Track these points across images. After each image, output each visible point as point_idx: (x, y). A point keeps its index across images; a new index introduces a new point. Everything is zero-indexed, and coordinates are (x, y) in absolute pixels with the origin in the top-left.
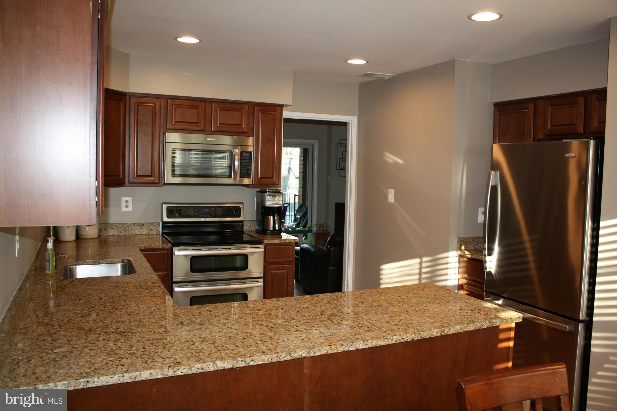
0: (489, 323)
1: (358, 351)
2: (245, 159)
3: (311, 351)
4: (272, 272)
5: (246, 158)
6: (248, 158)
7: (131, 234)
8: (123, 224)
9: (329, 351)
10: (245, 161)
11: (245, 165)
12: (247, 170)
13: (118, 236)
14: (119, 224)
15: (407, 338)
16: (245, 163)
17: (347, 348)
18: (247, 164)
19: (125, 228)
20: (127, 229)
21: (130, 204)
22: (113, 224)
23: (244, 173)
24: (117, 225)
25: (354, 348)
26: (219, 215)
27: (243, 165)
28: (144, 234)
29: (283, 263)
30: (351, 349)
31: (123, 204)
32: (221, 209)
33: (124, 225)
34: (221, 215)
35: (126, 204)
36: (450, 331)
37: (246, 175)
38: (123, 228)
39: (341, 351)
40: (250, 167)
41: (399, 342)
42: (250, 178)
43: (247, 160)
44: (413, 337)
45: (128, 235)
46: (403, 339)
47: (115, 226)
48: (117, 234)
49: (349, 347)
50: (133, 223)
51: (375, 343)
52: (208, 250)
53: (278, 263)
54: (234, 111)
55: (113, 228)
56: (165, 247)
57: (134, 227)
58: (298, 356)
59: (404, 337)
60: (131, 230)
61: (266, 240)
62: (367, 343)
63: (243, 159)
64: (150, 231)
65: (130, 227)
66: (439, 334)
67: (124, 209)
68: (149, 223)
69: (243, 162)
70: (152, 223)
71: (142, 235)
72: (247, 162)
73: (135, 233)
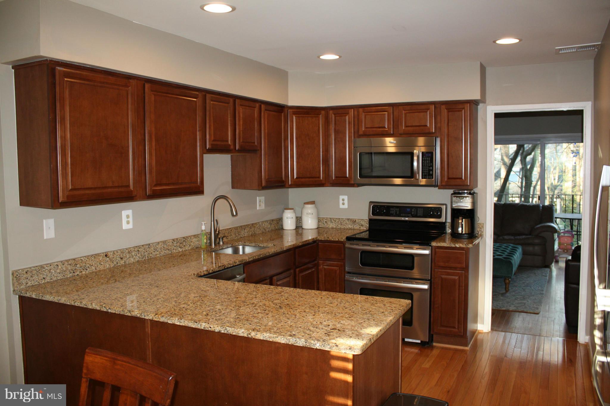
0: (306, 343)
1: (174, 325)
2: (426, 160)
3: (143, 314)
4: (443, 276)
5: (427, 158)
6: (429, 158)
7: (346, 228)
8: (339, 218)
9: (154, 318)
10: (426, 162)
11: (426, 166)
12: (428, 170)
13: (336, 228)
14: (337, 219)
15: (214, 329)
16: (426, 163)
17: (166, 320)
18: (428, 165)
19: (341, 223)
20: (343, 224)
21: (346, 202)
22: (332, 218)
23: (425, 174)
24: (335, 219)
25: (171, 321)
26: (420, 215)
27: (424, 166)
28: (356, 229)
29: (455, 269)
30: (169, 322)
31: (341, 202)
32: (422, 209)
33: (341, 220)
34: (422, 215)
35: (343, 202)
36: (257, 335)
37: (428, 176)
38: (339, 222)
39: (162, 321)
40: (431, 168)
41: (207, 329)
42: (432, 178)
43: (428, 160)
44: (220, 329)
45: (343, 229)
46: (210, 327)
47: (333, 220)
48: (335, 227)
49: (168, 320)
50: (348, 219)
51: (187, 324)
52: (376, 246)
53: (450, 268)
54: (419, 112)
55: (332, 222)
56: (340, 240)
57: (348, 222)
58: (135, 315)
59: (211, 327)
60: (345, 224)
61: (434, 243)
62: (181, 321)
63: (425, 160)
64: (361, 226)
65: (345, 222)
66: (245, 335)
67: (341, 206)
68: (361, 219)
69: (424, 163)
70: (363, 219)
71: (355, 229)
72: (428, 163)
73: (349, 227)
